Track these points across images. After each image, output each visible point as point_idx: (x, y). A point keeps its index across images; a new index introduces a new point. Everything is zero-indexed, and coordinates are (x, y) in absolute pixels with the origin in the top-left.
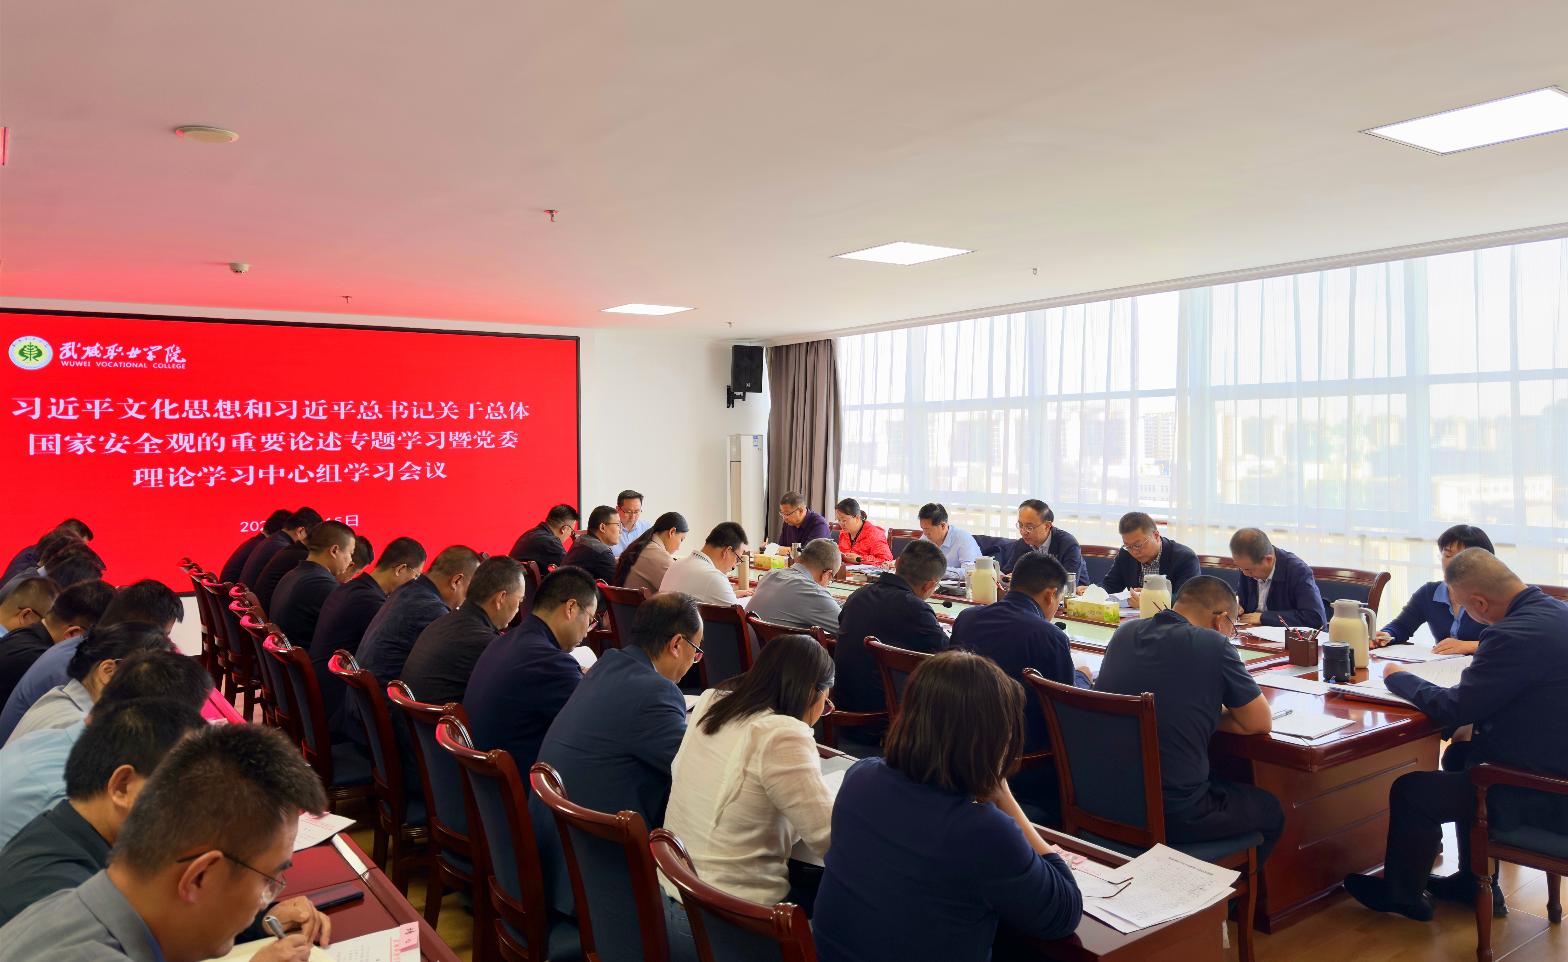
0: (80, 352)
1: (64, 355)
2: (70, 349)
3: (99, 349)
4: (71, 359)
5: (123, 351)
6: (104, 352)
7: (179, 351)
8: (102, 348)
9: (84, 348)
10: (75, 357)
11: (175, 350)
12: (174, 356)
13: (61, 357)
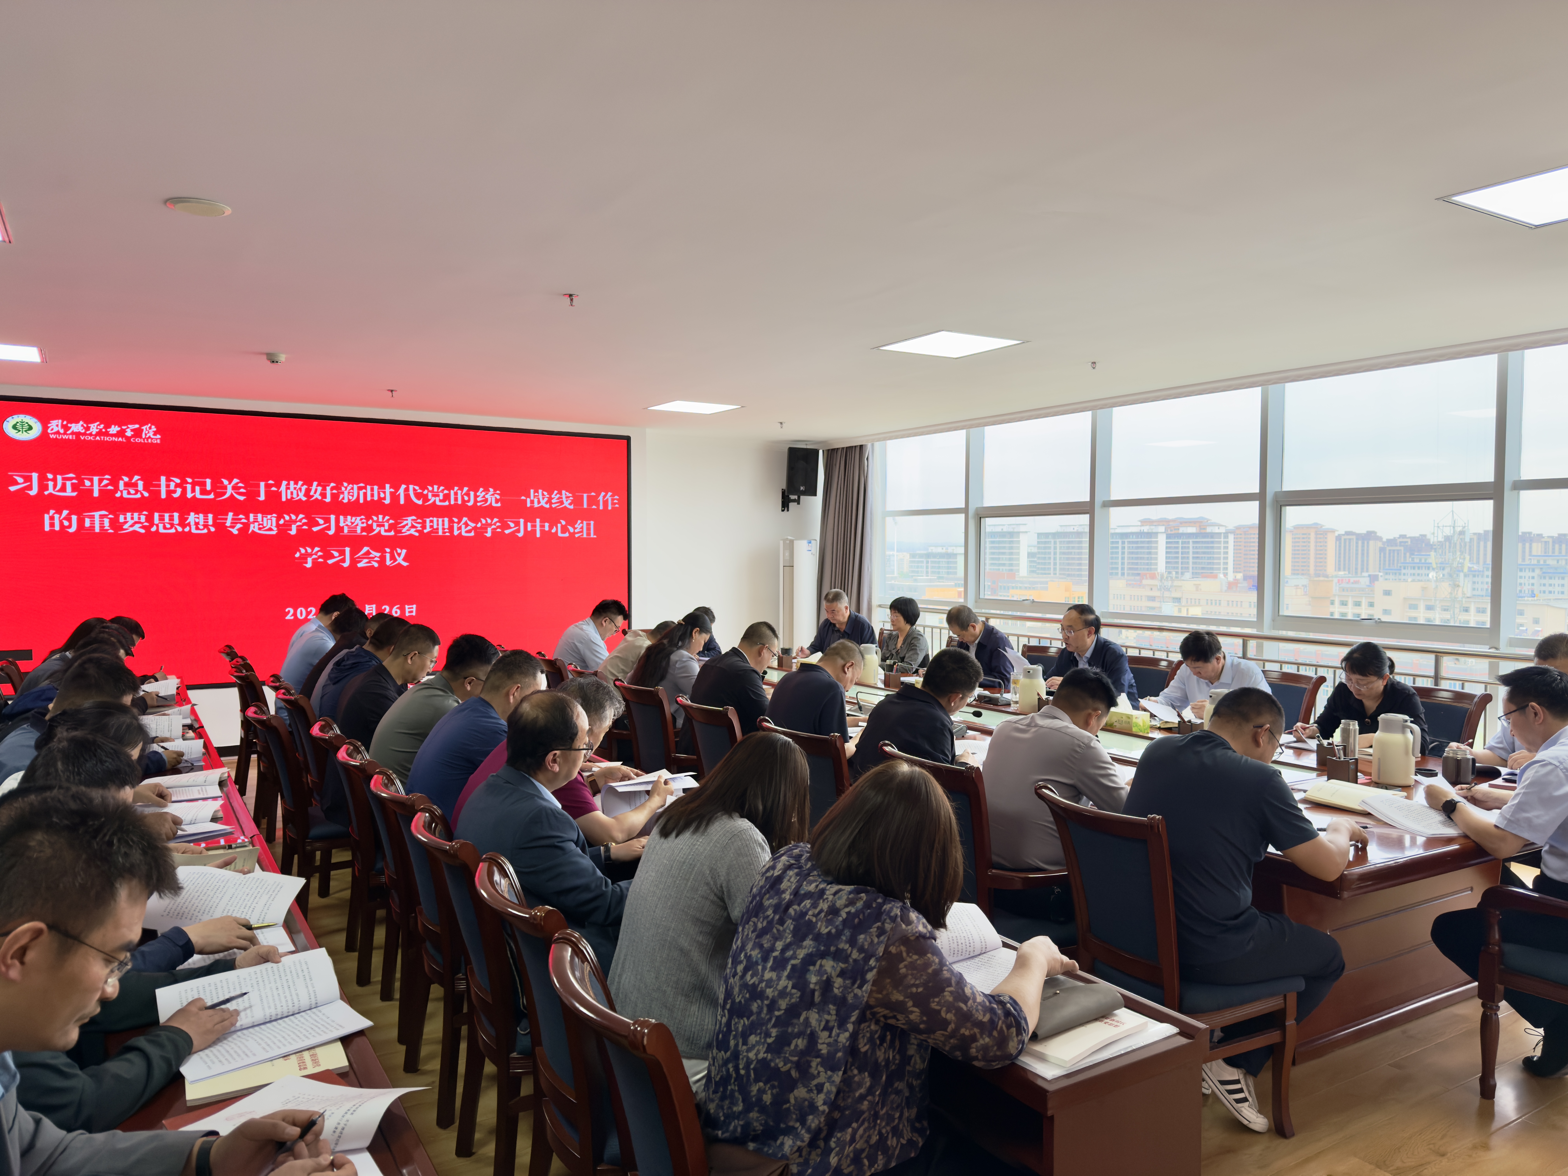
0: (66, 428)
1: (52, 430)
2: (57, 426)
3: (82, 426)
4: (58, 433)
5: (104, 428)
6: (88, 428)
7: (155, 429)
8: (85, 425)
9: (69, 425)
10: (62, 431)
11: (150, 428)
12: (150, 433)
13: (49, 431)
